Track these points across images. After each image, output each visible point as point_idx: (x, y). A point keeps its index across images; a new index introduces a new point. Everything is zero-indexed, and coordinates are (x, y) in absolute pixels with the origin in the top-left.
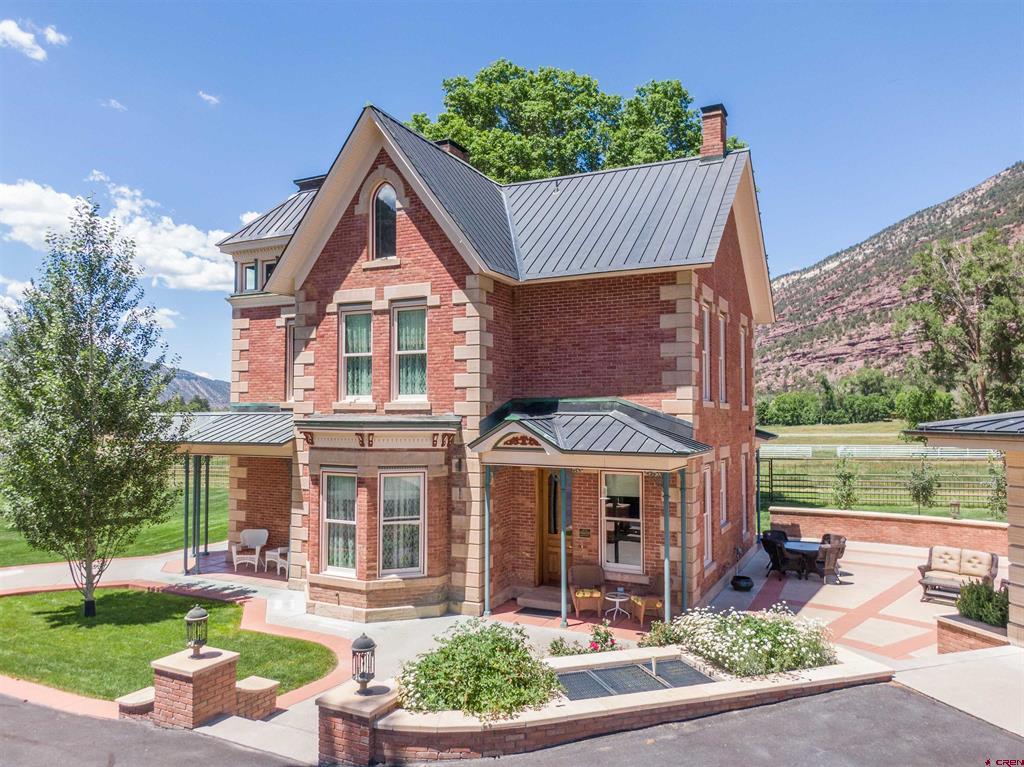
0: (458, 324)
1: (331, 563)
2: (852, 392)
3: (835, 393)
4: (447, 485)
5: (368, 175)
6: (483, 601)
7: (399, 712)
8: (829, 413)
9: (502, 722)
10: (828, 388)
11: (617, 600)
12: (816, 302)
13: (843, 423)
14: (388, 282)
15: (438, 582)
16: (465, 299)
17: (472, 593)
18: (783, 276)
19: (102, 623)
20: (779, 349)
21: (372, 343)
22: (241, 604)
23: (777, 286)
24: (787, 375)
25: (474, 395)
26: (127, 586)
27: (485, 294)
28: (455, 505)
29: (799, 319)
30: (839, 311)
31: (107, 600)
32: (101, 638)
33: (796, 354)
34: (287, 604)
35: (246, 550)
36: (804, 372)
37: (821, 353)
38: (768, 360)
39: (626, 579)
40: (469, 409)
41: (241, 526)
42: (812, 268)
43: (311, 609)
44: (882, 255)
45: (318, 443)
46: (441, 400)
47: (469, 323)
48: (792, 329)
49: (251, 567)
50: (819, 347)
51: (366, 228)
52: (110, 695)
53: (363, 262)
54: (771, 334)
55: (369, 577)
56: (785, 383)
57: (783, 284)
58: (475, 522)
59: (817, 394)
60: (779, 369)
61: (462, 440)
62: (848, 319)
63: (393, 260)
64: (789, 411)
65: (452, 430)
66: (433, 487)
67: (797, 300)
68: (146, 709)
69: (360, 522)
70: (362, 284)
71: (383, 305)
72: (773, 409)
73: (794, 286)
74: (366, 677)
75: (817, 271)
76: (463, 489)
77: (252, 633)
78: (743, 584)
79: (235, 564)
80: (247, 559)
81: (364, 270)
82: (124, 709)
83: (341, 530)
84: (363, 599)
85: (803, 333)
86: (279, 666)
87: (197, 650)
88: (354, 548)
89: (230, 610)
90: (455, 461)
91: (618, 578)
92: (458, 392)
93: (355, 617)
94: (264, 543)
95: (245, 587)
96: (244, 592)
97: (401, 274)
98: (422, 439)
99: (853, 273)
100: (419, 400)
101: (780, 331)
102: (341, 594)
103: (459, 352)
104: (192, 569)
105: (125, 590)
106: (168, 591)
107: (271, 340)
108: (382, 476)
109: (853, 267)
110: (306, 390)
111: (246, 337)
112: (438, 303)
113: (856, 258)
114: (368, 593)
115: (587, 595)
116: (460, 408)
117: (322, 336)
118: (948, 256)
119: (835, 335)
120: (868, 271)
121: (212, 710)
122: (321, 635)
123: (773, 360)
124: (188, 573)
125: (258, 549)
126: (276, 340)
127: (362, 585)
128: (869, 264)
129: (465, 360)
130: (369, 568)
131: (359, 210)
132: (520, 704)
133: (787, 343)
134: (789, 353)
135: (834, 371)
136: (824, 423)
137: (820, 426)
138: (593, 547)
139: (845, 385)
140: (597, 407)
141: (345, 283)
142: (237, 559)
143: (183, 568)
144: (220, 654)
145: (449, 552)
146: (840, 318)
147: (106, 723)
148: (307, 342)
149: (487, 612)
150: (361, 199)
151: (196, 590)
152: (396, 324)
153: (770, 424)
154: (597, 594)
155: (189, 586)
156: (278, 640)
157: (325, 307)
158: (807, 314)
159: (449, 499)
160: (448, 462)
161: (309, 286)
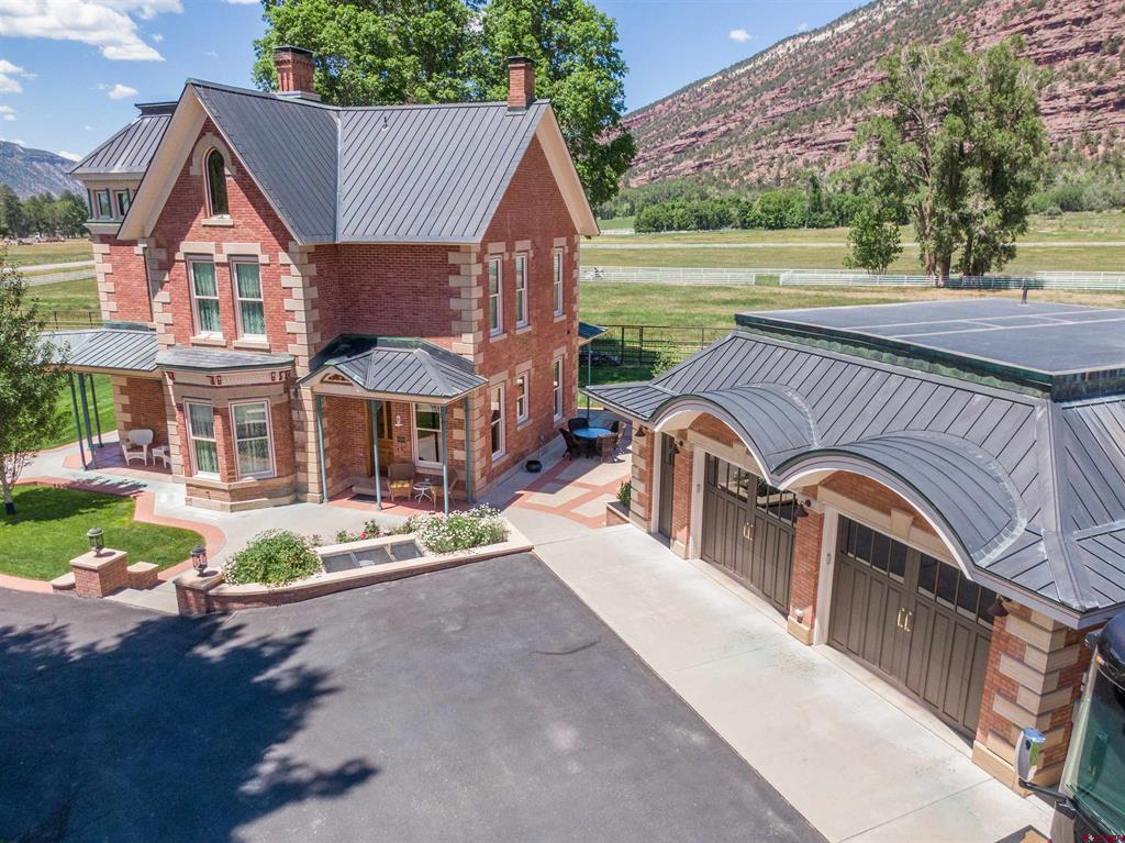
0: (285, 281)
1: (200, 469)
2: (843, 191)
3: (824, 192)
4: (287, 410)
5: (198, 140)
6: (322, 492)
7: (223, 585)
8: (814, 215)
9: (280, 588)
10: (816, 186)
11: (423, 489)
12: (823, 74)
13: (829, 226)
14: (224, 239)
15: (286, 480)
16: (289, 261)
17: (313, 487)
18: (789, 39)
19: (23, 520)
20: (776, 133)
21: (219, 287)
22: (134, 497)
23: (781, 51)
24: (781, 166)
25: (303, 340)
26: (35, 483)
27: (305, 255)
28: (295, 423)
29: (802, 95)
30: (847, 86)
31: (24, 497)
32: (25, 533)
33: (793, 140)
34: (171, 497)
35: (136, 448)
36: (800, 162)
37: (820, 140)
38: (762, 147)
39: (431, 472)
40: (299, 350)
41: (129, 427)
42: (824, 29)
43: (189, 502)
44: (904, 15)
45: (177, 380)
46: (278, 341)
47: (294, 280)
48: (793, 108)
49: (141, 461)
50: (819, 131)
51: (201, 189)
52: (43, 577)
53: (202, 220)
54: (769, 113)
55: (230, 480)
56: (779, 174)
57: (789, 49)
58: (311, 437)
59: (805, 193)
60: (773, 158)
61: (296, 374)
62: (856, 97)
63: (226, 219)
64: (773, 213)
65: (288, 368)
66: (276, 412)
67: (802, 71)
68: (71, 587)
69: (218, 439)
70: (201, 238)
71: (221, 258)
72: (756, 210)
73: (801, 52)
74: (203, 567)
75: (829, 34)
76: (301, 412)
77: (142, 524)
78: (534, 467)
79: (127, 460)
80: (137, 455)
81: (204, 226)
82: (55, 587)
83: (205, 445)
84: (228, 495)
85: (805, 113)
86: (160, 551)
87: (98, 552)
88: (216, 459)
89: (125, 505)
90: (292, 390)
91: (426, 472)
92: (290, 336)
93: (223, 508)
94: (150, 441)
95: (137, 481)
96: (136, 486)
97: (235, 233)
98: (263, 377)
99: (869, 37)
100: (260, 339)
101: (780, 109)
102: (211, 492)
103: (288, 304)
104: (91, 464)
105: (34, 488)
106: (72, 487)
107: (133, 266)
108: (232, 406)
109: (871, 29)
110: (166, 325)
111: (109, 262)
112: (268, 262)
113: (875, 18)
114: (230, 491)
115: (399, 486)
116: (293, 349)
117: (175, 280)
118: (916, 61)
119: (839, 117)
120: (886, 35)
121: (113, 586)
122: (195, 524)
123: (766, 147)
124: (87, 468)
125: (145, 447)
126: (137, 266)
127: (225, 486)
128: (888, 27)
129: (293, 311)
130: (229, 474)
131: (194, 171)
132: (292, 578)
133: (786, 125)
134: (786, 138)
135: (832, 161)
136: (809, 227)
137: (804, 231)
138: (408, 449)
139: (836, 183)
140: (406, 345)
141: (188, 236)
142: (128, 456)
143: (81, 465)
144: (114, 553)
145: (294, 457)
146: (848, 96)
147: (46, 596)
148: (162, 284)
149: (325, 500)
150: (195, 160)
151: (96, 486)
152: (235, 274)
153: (752, 227)
154: (407, 486)
155: (90, 481)
156: (163, 530)
157: (174, 255)
158: (812, 88)
159: (291, 418)
160: (287, 391)
161: (157, 234)
